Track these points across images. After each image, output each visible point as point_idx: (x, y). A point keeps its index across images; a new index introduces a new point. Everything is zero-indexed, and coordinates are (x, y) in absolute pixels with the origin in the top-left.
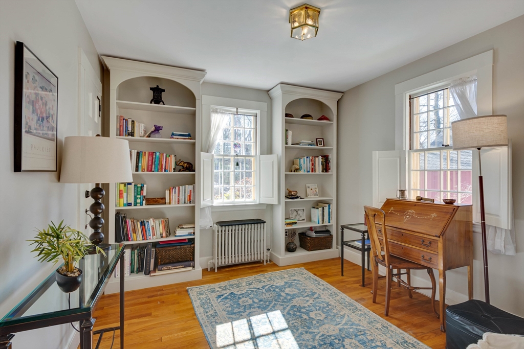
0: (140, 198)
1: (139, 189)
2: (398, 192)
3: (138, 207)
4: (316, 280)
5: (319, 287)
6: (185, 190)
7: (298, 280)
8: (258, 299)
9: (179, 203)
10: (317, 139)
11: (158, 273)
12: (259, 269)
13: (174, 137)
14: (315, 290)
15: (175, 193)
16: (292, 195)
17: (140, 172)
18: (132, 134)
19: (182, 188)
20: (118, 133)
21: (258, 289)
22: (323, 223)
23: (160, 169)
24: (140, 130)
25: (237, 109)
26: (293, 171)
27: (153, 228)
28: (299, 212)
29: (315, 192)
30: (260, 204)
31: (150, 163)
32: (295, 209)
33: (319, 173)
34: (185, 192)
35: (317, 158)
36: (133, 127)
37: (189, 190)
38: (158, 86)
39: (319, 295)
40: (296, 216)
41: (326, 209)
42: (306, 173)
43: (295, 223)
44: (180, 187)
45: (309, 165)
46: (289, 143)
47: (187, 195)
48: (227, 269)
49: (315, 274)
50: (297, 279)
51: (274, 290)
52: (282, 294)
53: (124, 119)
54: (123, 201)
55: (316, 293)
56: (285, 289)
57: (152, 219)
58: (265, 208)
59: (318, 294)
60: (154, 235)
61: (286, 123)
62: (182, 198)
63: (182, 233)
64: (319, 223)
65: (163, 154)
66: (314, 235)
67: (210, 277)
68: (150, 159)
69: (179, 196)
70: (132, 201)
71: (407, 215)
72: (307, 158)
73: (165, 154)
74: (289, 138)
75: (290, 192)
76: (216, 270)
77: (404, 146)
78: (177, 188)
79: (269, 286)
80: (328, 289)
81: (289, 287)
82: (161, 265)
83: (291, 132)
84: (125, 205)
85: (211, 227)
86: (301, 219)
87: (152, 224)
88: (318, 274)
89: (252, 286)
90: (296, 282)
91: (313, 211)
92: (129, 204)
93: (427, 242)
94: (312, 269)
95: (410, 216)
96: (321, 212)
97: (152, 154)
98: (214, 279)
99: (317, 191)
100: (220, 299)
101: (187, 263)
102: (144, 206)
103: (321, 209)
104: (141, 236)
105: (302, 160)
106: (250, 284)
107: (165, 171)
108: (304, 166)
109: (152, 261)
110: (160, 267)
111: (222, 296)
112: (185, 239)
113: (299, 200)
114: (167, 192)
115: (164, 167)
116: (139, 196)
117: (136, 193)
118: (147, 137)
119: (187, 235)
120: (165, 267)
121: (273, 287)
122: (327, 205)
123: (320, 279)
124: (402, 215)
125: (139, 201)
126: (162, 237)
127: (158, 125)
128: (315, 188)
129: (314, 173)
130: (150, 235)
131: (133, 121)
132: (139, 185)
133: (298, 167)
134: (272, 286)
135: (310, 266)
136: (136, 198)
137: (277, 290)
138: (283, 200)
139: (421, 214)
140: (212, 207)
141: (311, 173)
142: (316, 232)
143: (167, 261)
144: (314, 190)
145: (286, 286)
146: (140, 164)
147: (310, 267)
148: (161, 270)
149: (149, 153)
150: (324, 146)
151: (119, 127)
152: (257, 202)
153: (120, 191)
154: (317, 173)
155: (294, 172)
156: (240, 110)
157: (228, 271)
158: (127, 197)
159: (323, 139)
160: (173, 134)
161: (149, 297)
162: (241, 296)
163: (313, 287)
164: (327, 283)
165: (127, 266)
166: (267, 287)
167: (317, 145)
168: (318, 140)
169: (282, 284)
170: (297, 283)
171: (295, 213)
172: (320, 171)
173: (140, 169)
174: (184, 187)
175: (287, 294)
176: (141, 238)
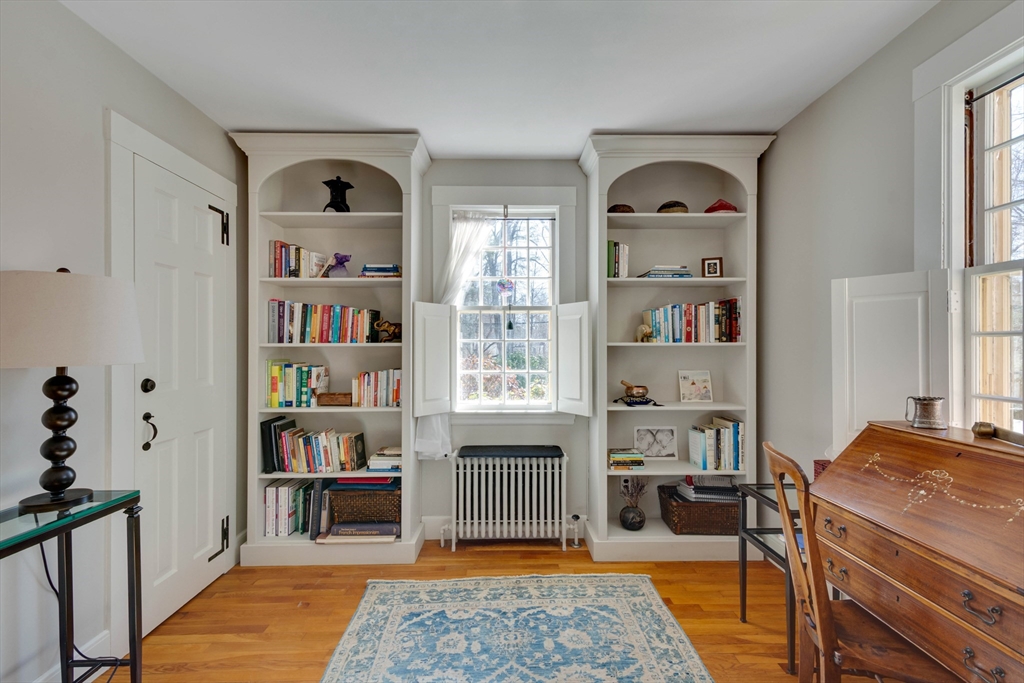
0: (306, 393)
1: (305, 376)
2: (912, 402)
3: (303, 410)
4: (659, 621)
5: (656, 643)
6: (388, 378)
7: (613, 611)
8: (482, 643)
9: (376, 405)
10: (703, 260)
11: (330, 539)
12: (542, 561)
13: (367, 274)
14: (637, 653)
15: (368, 384)
16: (633, 396)
17: (307, 344)
18: (295, 273)
19: (382, 375)
20: (272, 273)
21: (505, 613)
22: (716, 469)
23: (341, 338)
24: (310, 264)
25: (506, 207)
26: (639, 339)
27: (326, 452)
28: (659, 436)
29: (704, 391)
30: (558, 414)
31: (325, 327)
32: (650, 428)
33: (708, 344)
34: (388, 384)
35: (702, 309)
36: (298, 260)
37: (395, 380)
38: (338, 178)
39: (640, 670)
40: (650, 445)
41: (727, 435)
42: (671, 343)
43: (639, 463)
44: (379, 372)
45: (680, 326)
46: (621, 274)
47: (391, 390)
48: (478, 549)
49: (667, 601)
50: (611, 605)
51: (536, 628)
52: (549, 644)
53: (282, 247)
54: (278, 397)
55: (634, 661)
56: (564, 629)
57: (323, 434)
58: (571, 422)
59: (637, 666)
60: (328, 464)
61: (609, 227)
62: (382, 394)
63: (379, 465)
64: (705, 468)
65: (348, 307)
66: (691, 495)
67: (435, 561)
68: (326, 318)
69: (376, 391)
70: (293, 397)
71: (921, 488)
72: (674, 307)
73: (351, 309)
74: (621, 261)
75: (629, 388)
76: (454, 548)
77: (943, 257)
78: (372, 375)
79: (531, 612)
80: (677, 655)
81: (577, 626)
82: (340, 523)
83: (627, 248)
84: (281, 405)
85: (446, 456)
86: (664, 453)
87: (325, 443)
88: (675, 602)
89: (494, 604)
90: (603, 613)
91: (694, 436)
92: (289, 404)
93: (987, 607)
94: (669, 582)
95: (929, 490)
96: (712, 441)
97: (328, 309)
98: (438, 569)
99: (710, 388)
100: (408, 623)
101: (387, 527)
102: (314, 408)
103: (710, 433)
104: (305, 464)
105: (660, 314)
106: (495, 598)
107: (352, 341)
108: (665, 328)
109: (325, 514)
110: (334, 528)
111: (418, 615)
112: (386, 478)
113: (649, 408)
114: (355, 383)
115: (349, 334)
116: (304, 389)
117: (301, 384)
118: (323, 276)
119: (389, 470)
120: (343, 529)
121: (542, 616)
122: (731, 424)
123: (672, 620)
124: (903, 484)
125: (304, 398)
126: (343, 469)
127: (343, 253)
128: (705, 381)
129: (693, 343)
130: (321, 465)
131: (298, 250)
132: (305, 369)
133: (649, 330)
134: (539, 612)
135: (665, 573)
136: (300, 393)
137: (544, 628)
138: (604, 406)
139: (974, 491)
140: (452, 415)
141: (684, 343)
142: (698, 490)
143: (351, 518)
144: (700, 385)
145: (571, 622)
146: (308, 329)
147: (667, 577)
148: (337, 534)
149: (324, 307)
150: (721, 276)
151: (272, 261)
152: (554, 409)
153: (273, 378)
154: (702, 343)
155: (642, 341)
156: (512, 210)
157: (478, 553)
158: (285, 389)
159: (721, 259)
160: (365, 269)
161: (296, 587)
162: (453, 626)
163: (638, 639)
164: (684, 637)
165: (283, 518)
166: (525, 614)
167: (704, 276)
168: (707, 262)
169: (566, 613)
170: (603, 619)
171: (649, 438)
172: (712, 339)
173: (308, 338)
174: (385, 372)
175: (559, 647)
176: (306, 469)
